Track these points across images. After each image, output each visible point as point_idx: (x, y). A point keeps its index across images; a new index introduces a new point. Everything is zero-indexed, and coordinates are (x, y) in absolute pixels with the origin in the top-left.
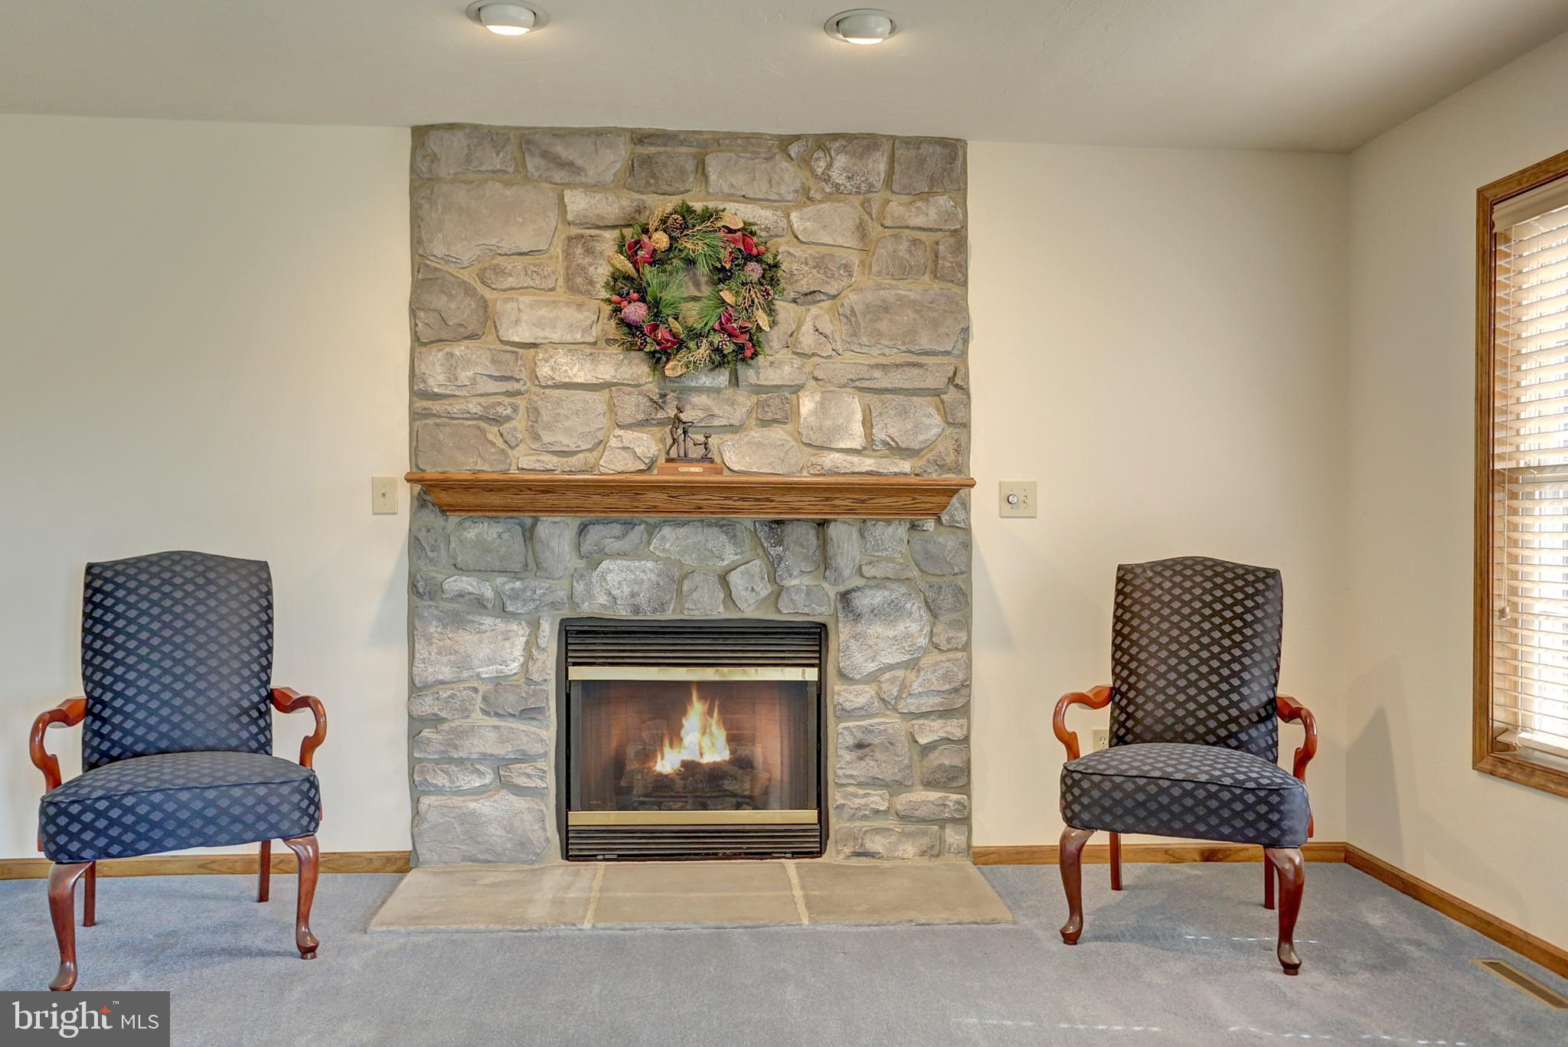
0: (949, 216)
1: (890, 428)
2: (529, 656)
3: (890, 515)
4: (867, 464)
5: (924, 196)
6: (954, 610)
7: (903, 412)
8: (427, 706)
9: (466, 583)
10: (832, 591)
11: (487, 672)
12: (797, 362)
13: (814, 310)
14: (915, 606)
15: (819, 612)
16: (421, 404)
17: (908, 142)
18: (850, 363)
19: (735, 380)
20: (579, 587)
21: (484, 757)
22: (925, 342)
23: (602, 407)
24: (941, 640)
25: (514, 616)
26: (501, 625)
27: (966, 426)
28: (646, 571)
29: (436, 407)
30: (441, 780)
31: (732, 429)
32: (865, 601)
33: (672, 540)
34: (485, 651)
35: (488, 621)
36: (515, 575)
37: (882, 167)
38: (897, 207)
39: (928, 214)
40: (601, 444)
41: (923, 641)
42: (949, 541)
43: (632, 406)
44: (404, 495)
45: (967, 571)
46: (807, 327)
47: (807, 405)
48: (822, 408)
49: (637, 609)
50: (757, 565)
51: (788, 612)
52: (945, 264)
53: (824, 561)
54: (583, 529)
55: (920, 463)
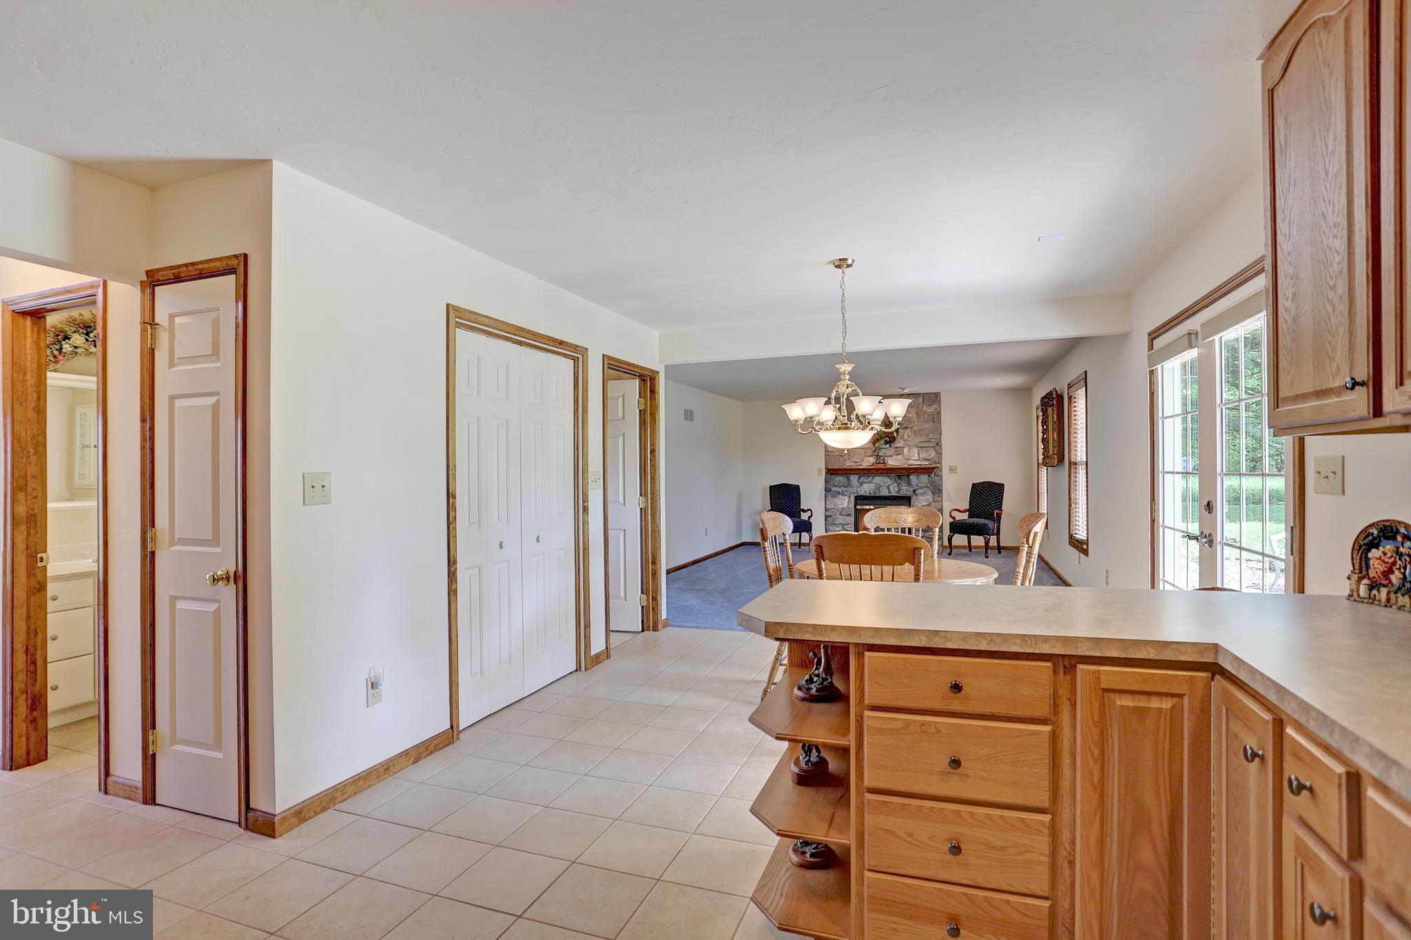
0: (936, 409)
1: (923, 455)
2: (849, 504)
3: (924, 473)
4: (919, 463)
5: (930, 405)
6: (939, 493)
7: (926, 451)
8: (828, 513)
9: (837, 489)
10: (911, 490)
11: (840, 507)
12: (904, 442)
13: (907, 431)
14: (929, 493)
15: (909, 494)
16: (827, 453)
17: (927, 394)
18: (917, 440)
19: (890, 446)
20: (859, 489)
21: (840, 524)
22: (931, 437)
23: (863, 453)
24: (935, 500)
25: (846, 495)
26: (843, 497)
27: (941, 454)
28: (872, 486)
29: (830, 454)
30: (831, 528)
31: (890, 456)
32: (917, 492)
33: (878, 480)
34: (840, 502)
35: (840, 496)
36: (846, 487)
37: (921, 400)
38: (925, 408)
39: (931, 410)
40: (863, 460)
41: (931, 500)
42: (936, 478)
43: (870, 452)
44: (824, 472)
45: (941, 485)
46: (906, 434)
47: (906, 450)
48: (909, 451)
49: (870, 494)
50: (895, 484)
51: (901, 494)
52: (935, 419)
53: (909, 484)
54: (859, 477)
55: (930, 462)
